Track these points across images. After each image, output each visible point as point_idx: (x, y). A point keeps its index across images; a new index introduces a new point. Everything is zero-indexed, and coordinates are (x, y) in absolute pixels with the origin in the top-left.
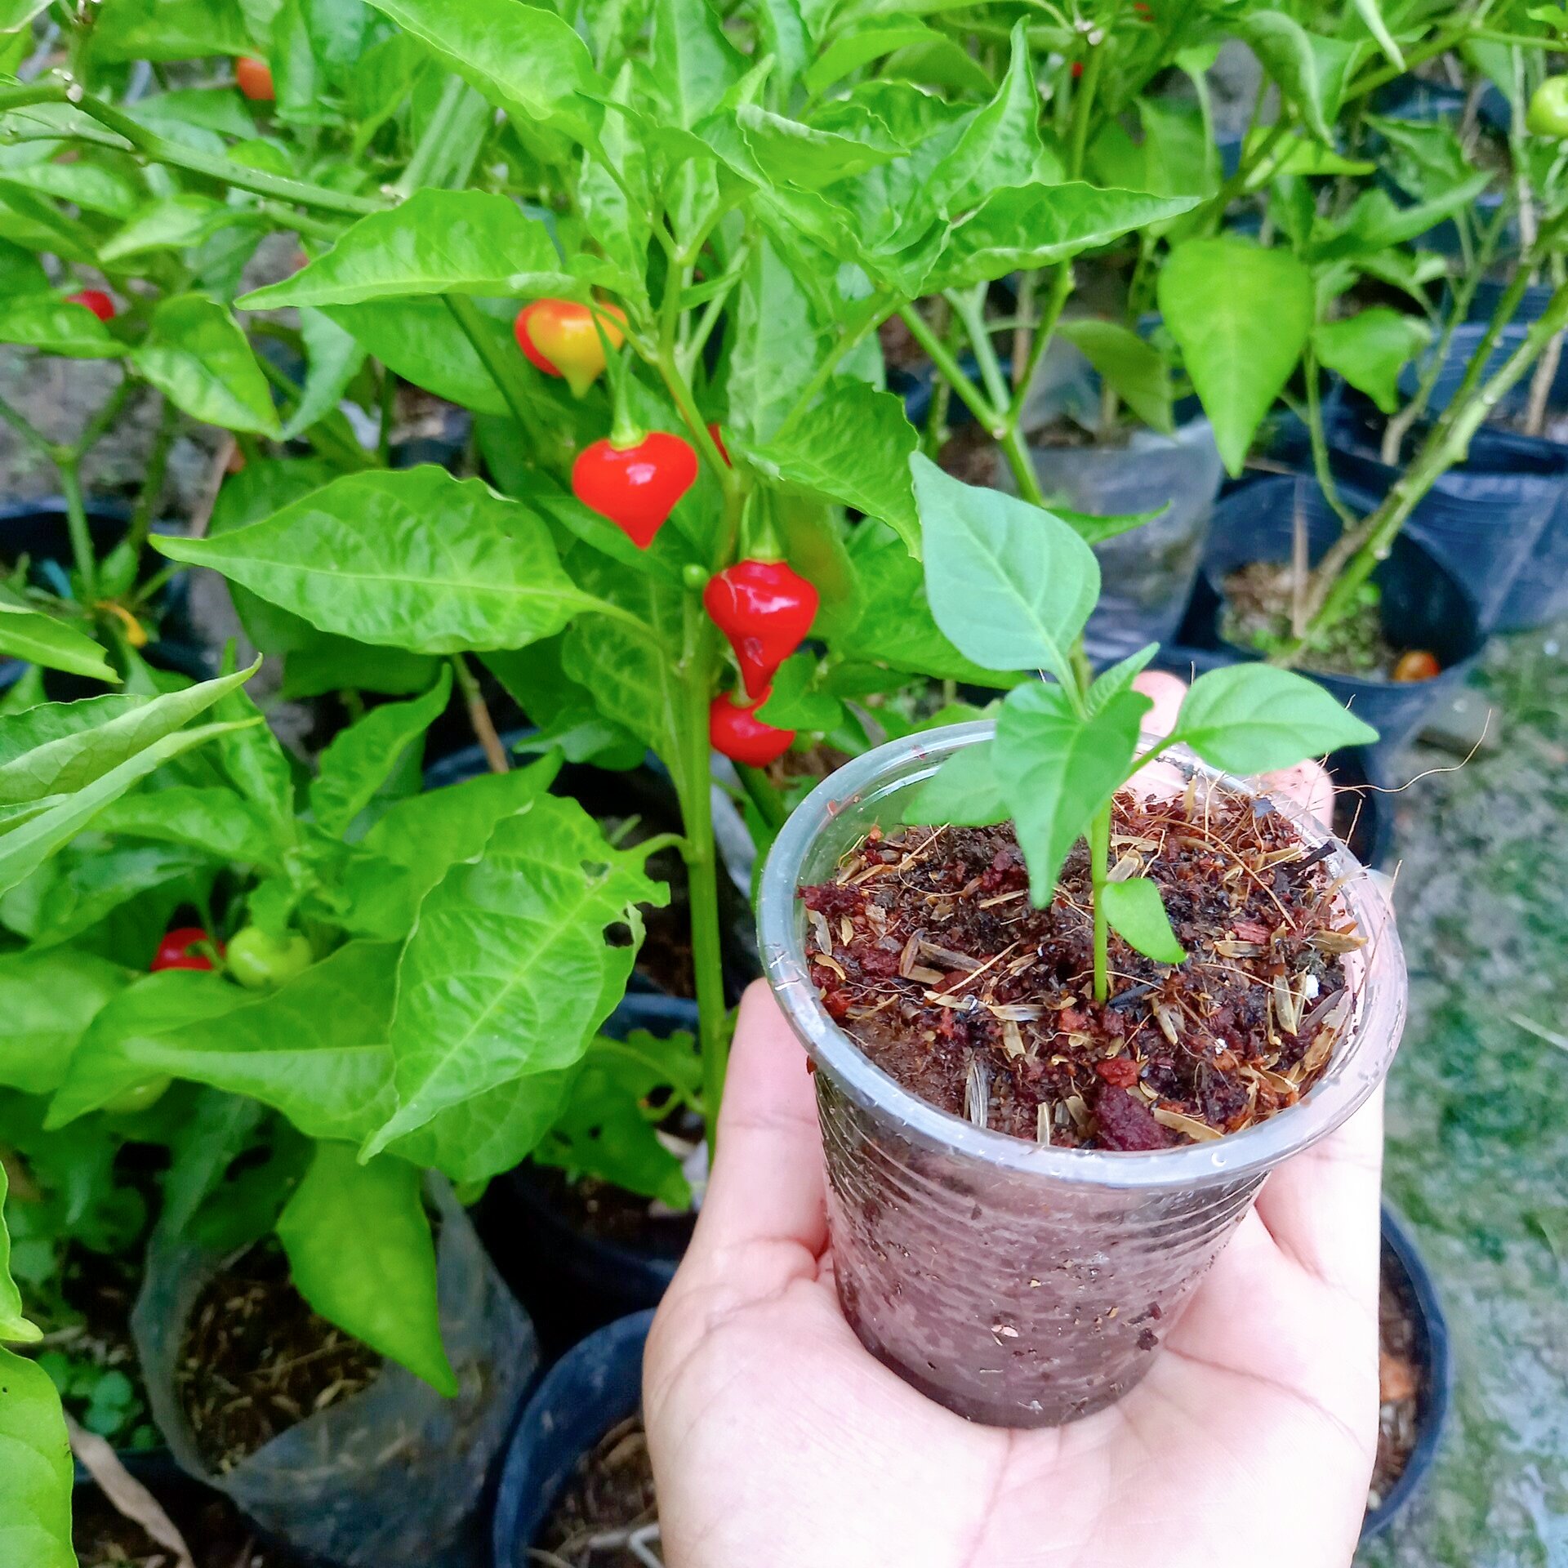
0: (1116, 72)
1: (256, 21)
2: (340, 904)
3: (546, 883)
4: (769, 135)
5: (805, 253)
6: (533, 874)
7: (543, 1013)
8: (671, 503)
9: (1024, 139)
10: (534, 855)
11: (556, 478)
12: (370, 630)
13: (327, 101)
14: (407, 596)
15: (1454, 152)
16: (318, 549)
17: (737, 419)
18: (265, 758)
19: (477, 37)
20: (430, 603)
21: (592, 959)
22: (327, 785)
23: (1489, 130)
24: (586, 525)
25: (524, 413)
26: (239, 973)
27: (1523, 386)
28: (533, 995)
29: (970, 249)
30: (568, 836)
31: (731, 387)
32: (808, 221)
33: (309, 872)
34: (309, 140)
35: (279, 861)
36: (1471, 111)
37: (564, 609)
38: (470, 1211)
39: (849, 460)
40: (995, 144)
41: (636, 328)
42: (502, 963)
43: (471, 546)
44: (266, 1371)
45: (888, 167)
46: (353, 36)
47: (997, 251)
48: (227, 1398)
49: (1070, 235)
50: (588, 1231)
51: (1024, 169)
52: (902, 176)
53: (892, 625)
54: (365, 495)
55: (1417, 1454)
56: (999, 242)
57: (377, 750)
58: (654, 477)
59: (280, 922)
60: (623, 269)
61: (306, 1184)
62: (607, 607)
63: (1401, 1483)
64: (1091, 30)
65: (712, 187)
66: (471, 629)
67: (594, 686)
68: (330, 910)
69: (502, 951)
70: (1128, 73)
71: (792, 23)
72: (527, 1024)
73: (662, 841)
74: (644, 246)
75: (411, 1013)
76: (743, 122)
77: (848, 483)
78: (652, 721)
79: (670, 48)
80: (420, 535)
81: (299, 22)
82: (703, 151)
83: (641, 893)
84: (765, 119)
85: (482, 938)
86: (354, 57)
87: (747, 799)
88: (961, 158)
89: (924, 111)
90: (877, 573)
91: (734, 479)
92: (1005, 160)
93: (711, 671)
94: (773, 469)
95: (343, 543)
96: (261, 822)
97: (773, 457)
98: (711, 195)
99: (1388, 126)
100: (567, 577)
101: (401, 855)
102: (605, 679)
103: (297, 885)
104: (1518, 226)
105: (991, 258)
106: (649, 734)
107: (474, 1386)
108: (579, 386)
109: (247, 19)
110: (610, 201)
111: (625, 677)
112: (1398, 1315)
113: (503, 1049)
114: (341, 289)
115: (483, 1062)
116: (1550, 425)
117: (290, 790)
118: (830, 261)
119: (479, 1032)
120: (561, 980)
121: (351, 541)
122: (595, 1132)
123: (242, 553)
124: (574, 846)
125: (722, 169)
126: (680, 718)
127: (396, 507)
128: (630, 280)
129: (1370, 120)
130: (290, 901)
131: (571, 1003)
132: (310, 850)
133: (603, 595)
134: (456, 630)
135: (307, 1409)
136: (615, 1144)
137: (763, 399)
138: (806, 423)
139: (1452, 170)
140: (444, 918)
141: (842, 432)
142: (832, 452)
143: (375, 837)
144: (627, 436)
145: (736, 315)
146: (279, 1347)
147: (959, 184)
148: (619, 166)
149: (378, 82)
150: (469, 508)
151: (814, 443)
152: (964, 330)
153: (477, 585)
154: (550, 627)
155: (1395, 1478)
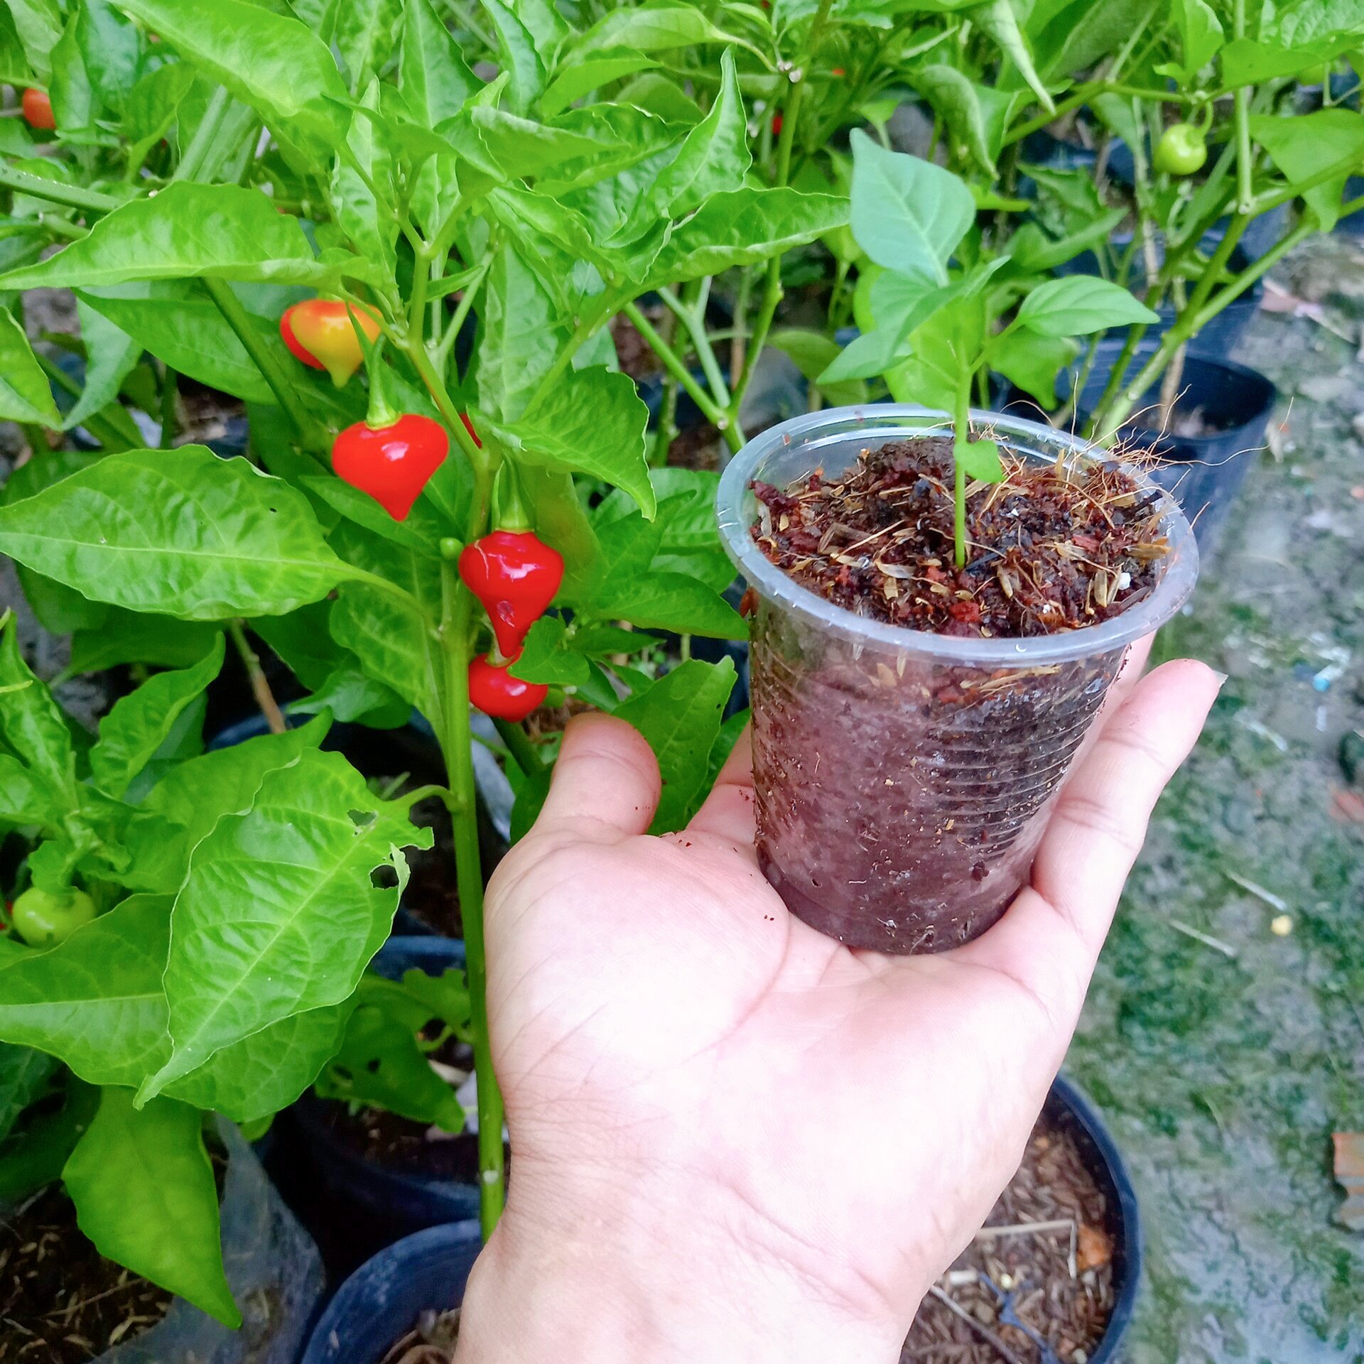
0: (812, 117)
1: (36, 51)
2: (121, 862)
3: (316, 833)
4: (502, 132)
5: (543, 253)
6: (303, 824)
7: (314, 954)
8: (425, 480)
9: (735, 152)
10: (305, 806)
11: (322, 462)
12: (140, 599)
13: (103, 124)
14: (176, 568)
15: (1092, 195)
16: (88, 524)
17: (486, 406)
18: (46, 725)
19: (227, 41)
20: (198, 574)
21: (363, 900)
22: (108, 749)
23: (1117, 182)
24: (345, 502)
25: (291, 402)
26: (24, 930)
27: (1154, 392)
28: (305, 937)
29: (689, 249)
30: (336, 787)
31: (480, 376)
32: (545, 222)
33: (89, 831)
34: (86, 160)
35: (61, 822)
36: (1102, 166)
37: (327, 579)
38: (256, 1146)
39: (585, 436)
40: (710, 156)
41: (388, 320)
42: (275, 909)
43: (238, 521)
44: (62, 1312)
45: (617, 184)
46: (128, 66)
47: (714, 249)
48: (24, 1340)
49: (778, 236)
50: (370, 1157)
51: (735, 178)
52: (629, 194)
53: (632, 589)
54: (133, 473)
55: (1117, 1312)
56: (716, 242)
57: (154, 715)
58: (407, 453)
59: (60, 879)
60: (373, 262)
61: (93, 1129)
62: (373, 578)
63: (1104, 1341)
64: (791, 70)
65: (453, 187)
66: (238, 598)
67: (360, 651)
68: (111, 867)
69: (274, 897)
70: (822, 119)
71: (526, 54)
72: (300, 964)
73: (426, 791)
74: (393, 243)
75: (185, 960)
76: (478, 122)
77: (585, 454)
78: (416, 682)
79: (418, 76)
80: (188, 510)
81: (76, 53)
82: (444, 149)
83: (407, 838)
84: (498, 118)
85: (255, 886)
86: (129, 84)
87: (508, 754)
88: (679, 169)
89: (647, 131)
90: (617, 543)
91: (483, 458)
92: (718, 170)
93: (468, 633)
94: (516, 441)
95: (113, 518)
96: (43, 786)
97: (518, 433)
98: (453, 196)
99: (1036, 173)
100: (330, 548)
101: (181, 813)
102: (370, 643)
103: (79, 844)
104: (1143, 260)
105: (709, 255)
106: (413, 694)
107: (261, 1312)
108: (340, 378)
109: (26, 50)
110: (360, 203)
111: (390, 643)
112: (1094, 1190)
113: (277, 990)
114: (99, 272)
115: (257, 1004)
116: (1177, 423)
117: (72, 756)
118: (567, 260)
119: (252, 974)
120: (332, 922)
121: (120, 516)
122: (374, 1066)
123: (13, 529)
124: (342, 797)
125: (461, 164)
126: (441, 678)
127: (163, 485)
128: (382, 274)
129: (1023, 167)
130: (70, 859)
131: (342, 943)
132: (91, 811)
133: (368, 568)
134: (223, 598)
135: (100, 1346)
136: (391, 1075)
137: (509, 390)
138: (547, 404)
139: (1090, 209)
140: (216, 869)
141: (580, 409)
142: (570, 428)
143: (154, 797)
144: (382, 417)
145: (484, 313)
146: (72, 1287)
147: (678, 192)
148: (368, 170)
149: (151, 107)
150: (236, 485)
151: (554, 420)
152: (690, 340)
153: (243, 557)
154: (314, 594)
155: (1099, 1337)
